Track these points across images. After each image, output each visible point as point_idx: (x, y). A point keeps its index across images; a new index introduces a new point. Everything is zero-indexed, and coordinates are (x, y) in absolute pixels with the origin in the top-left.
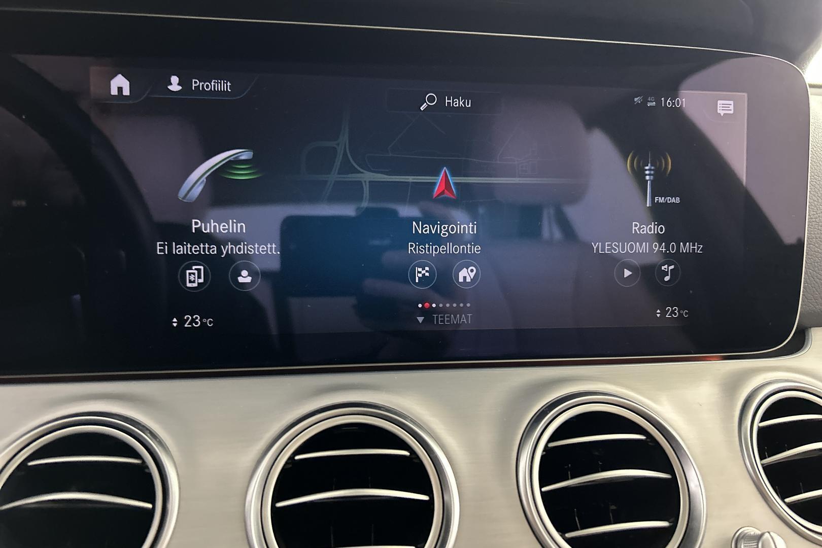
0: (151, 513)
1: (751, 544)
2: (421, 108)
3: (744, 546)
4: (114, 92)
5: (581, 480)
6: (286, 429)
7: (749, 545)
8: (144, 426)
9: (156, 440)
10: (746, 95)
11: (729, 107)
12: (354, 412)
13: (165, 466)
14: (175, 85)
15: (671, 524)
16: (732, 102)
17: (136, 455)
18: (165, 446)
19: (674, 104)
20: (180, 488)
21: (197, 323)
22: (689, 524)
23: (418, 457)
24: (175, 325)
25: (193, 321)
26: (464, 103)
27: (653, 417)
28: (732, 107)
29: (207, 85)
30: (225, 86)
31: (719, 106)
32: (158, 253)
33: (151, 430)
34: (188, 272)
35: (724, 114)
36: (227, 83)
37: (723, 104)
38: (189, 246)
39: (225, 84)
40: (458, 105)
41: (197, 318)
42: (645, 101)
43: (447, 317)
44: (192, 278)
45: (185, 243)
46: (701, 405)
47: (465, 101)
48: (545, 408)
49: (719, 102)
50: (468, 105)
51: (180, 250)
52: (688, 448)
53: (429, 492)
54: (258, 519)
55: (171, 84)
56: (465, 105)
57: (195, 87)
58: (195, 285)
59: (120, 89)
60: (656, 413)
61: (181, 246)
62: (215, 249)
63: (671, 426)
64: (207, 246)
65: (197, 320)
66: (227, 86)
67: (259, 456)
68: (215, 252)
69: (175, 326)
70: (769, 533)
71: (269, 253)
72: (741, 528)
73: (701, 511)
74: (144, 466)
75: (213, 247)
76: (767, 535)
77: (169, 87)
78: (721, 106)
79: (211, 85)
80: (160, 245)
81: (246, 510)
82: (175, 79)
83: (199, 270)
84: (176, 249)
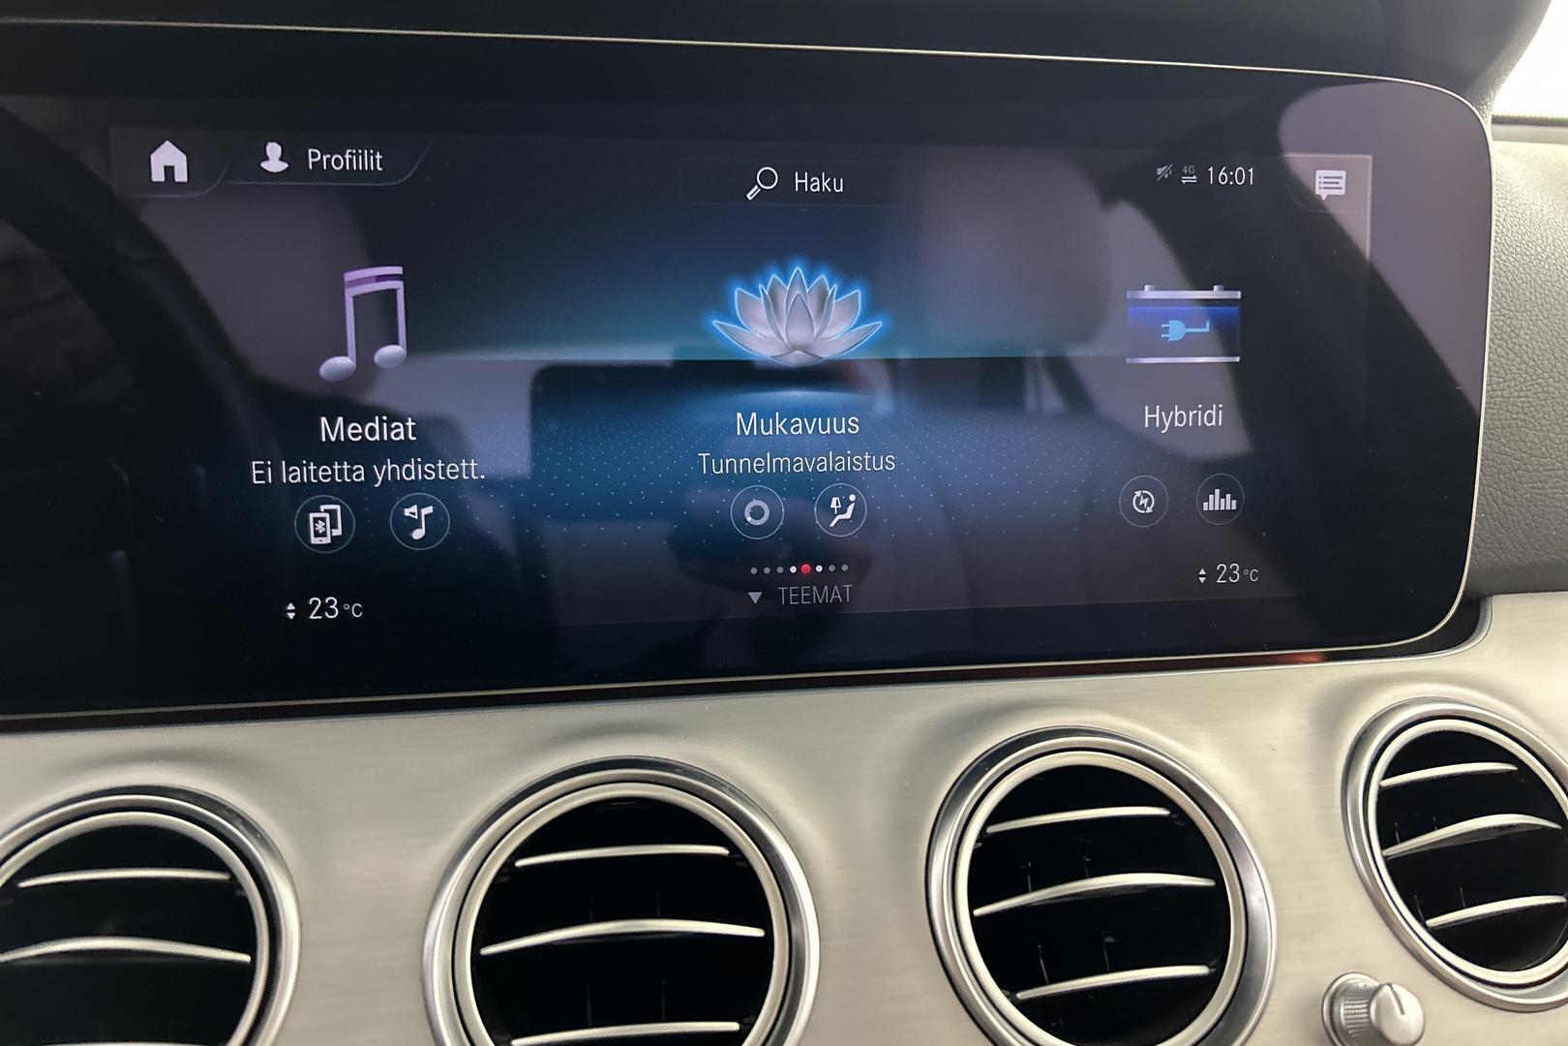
0: (248, 972)
1: (1357, 1007)
2: (748, 196)
3: (1345, 1010)
4: (158, 175)
5: (1050, 894)
6: (497, 811)
7: (1353, 1007)
8: (231, 811)
9: (256, 837)
10: (1370, 157)
11: (1337, 183)
12: (623, 778)
13: (272, 884)
14: (274, 161)
15: (1213, 970)
16: (1343, 173)
17: (219, 864)
18: (273, 847)
19: (1231, 178)
20: (301, 925)
21: (332, 612)
22: (1245, 971)
23: (744, 858)
24: (291, 616)
25: (325, 608)
26: (830, 184)
27: (1182, 774)
28: (1342, 183)
29: (337, 159)
30: (372, 161)
31: (1318, 180)
32: (255, 482)
33: (244, 816)
34: (312, 516)
35: (1329, 196)
36: (374, 154)
37: (1325, 177)
38: (312, 467)
39: (372, 157)
40: (818, 189)
41: (331, 602)
42: (1178, 174)
43: (806, 591)
44: (320, 527)
45: (305, 462)
46: (1274, 749)
47: (832, 181)
48: (982, 762)
49: (1319, 173)
50: (838, 188)
51: (295, 475)
52: (1248, 832)
53: (765, 922)
54: (447, 978)
55: (267, 158)
56: (832, 188)
57: (313, 163)
58: (327, 540)
59: (169, 171)
60: (1189, 766)
61: (297, 468)
62: (362, 472)
63: (1216, 790)
64: (346, 466)
65: (331, 607)
66: (375, 160)
67: (448, 861)
68: (363, 478)
69: (291, 618)
70: (1390, 985)
71: (465, 477)
72: (1341, 976)
73: (1267, 946)
74: (234, 883)
75: (359, 469)
76: (1387, 989)
77: (264, 165)
78: (1323, 180)
79: (345, 159)
80: (258, 467)
81: (424, 962)
82: (274, 150)
83: (332, 513)
84: (288, 473)
